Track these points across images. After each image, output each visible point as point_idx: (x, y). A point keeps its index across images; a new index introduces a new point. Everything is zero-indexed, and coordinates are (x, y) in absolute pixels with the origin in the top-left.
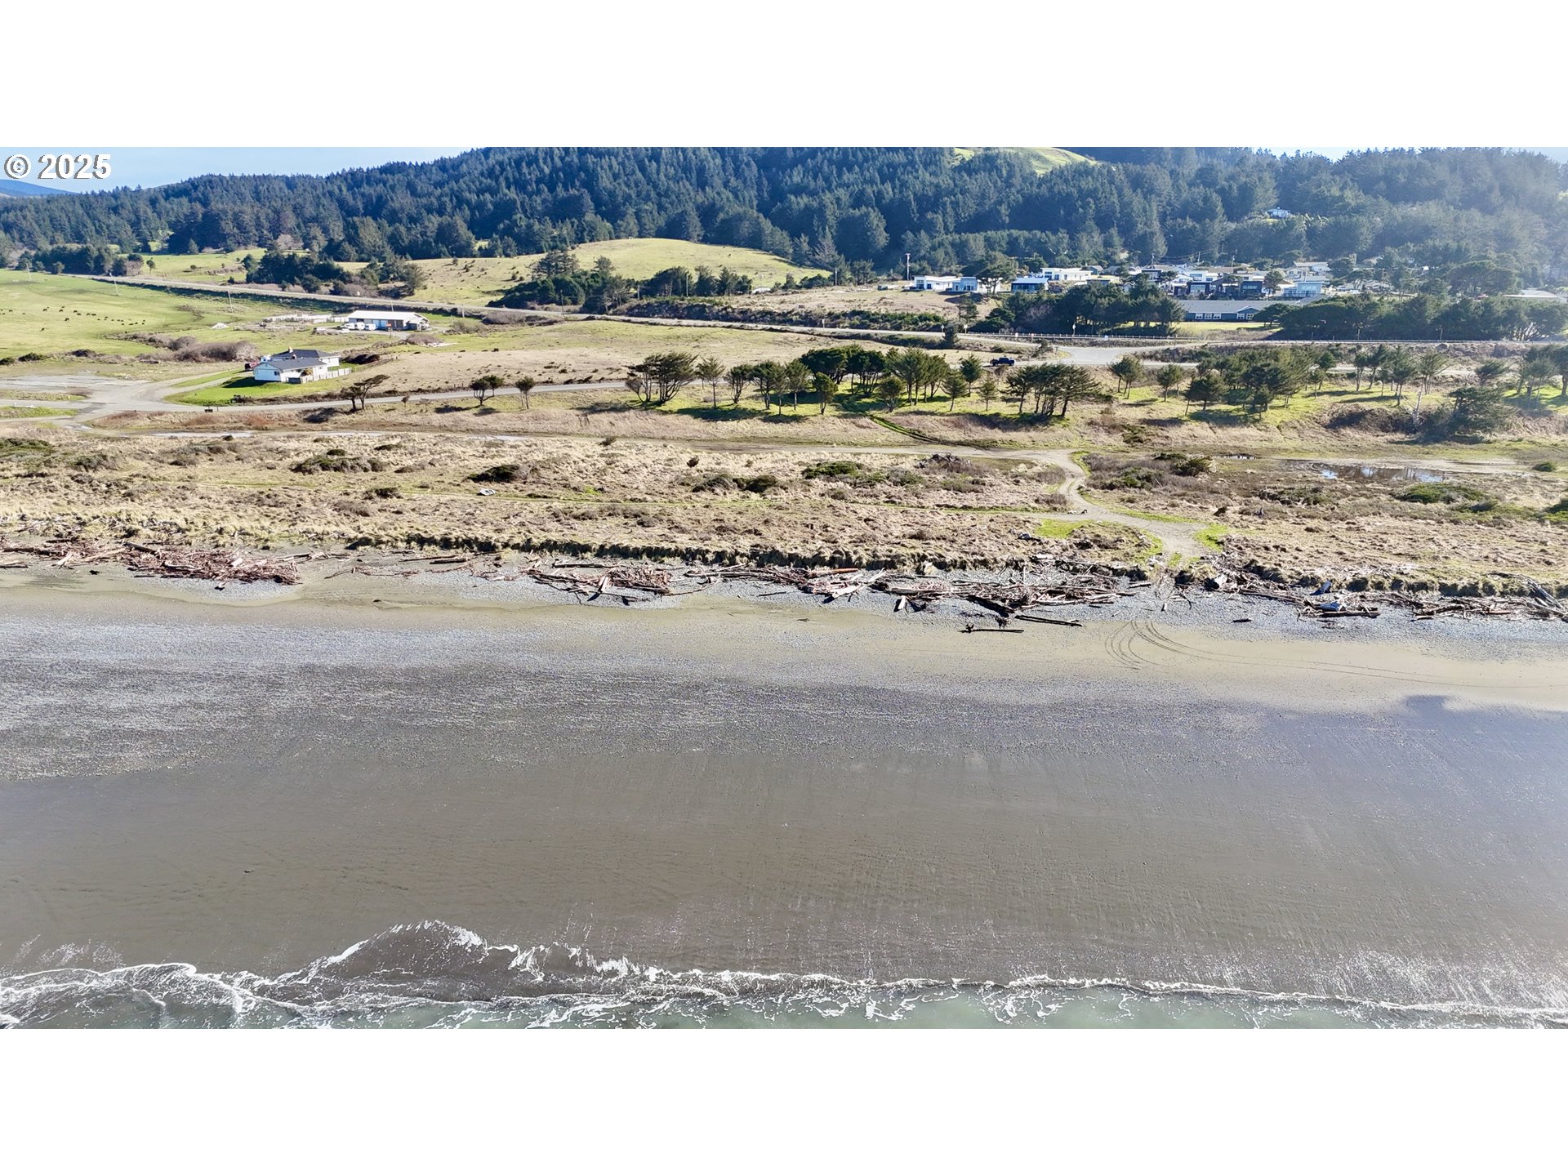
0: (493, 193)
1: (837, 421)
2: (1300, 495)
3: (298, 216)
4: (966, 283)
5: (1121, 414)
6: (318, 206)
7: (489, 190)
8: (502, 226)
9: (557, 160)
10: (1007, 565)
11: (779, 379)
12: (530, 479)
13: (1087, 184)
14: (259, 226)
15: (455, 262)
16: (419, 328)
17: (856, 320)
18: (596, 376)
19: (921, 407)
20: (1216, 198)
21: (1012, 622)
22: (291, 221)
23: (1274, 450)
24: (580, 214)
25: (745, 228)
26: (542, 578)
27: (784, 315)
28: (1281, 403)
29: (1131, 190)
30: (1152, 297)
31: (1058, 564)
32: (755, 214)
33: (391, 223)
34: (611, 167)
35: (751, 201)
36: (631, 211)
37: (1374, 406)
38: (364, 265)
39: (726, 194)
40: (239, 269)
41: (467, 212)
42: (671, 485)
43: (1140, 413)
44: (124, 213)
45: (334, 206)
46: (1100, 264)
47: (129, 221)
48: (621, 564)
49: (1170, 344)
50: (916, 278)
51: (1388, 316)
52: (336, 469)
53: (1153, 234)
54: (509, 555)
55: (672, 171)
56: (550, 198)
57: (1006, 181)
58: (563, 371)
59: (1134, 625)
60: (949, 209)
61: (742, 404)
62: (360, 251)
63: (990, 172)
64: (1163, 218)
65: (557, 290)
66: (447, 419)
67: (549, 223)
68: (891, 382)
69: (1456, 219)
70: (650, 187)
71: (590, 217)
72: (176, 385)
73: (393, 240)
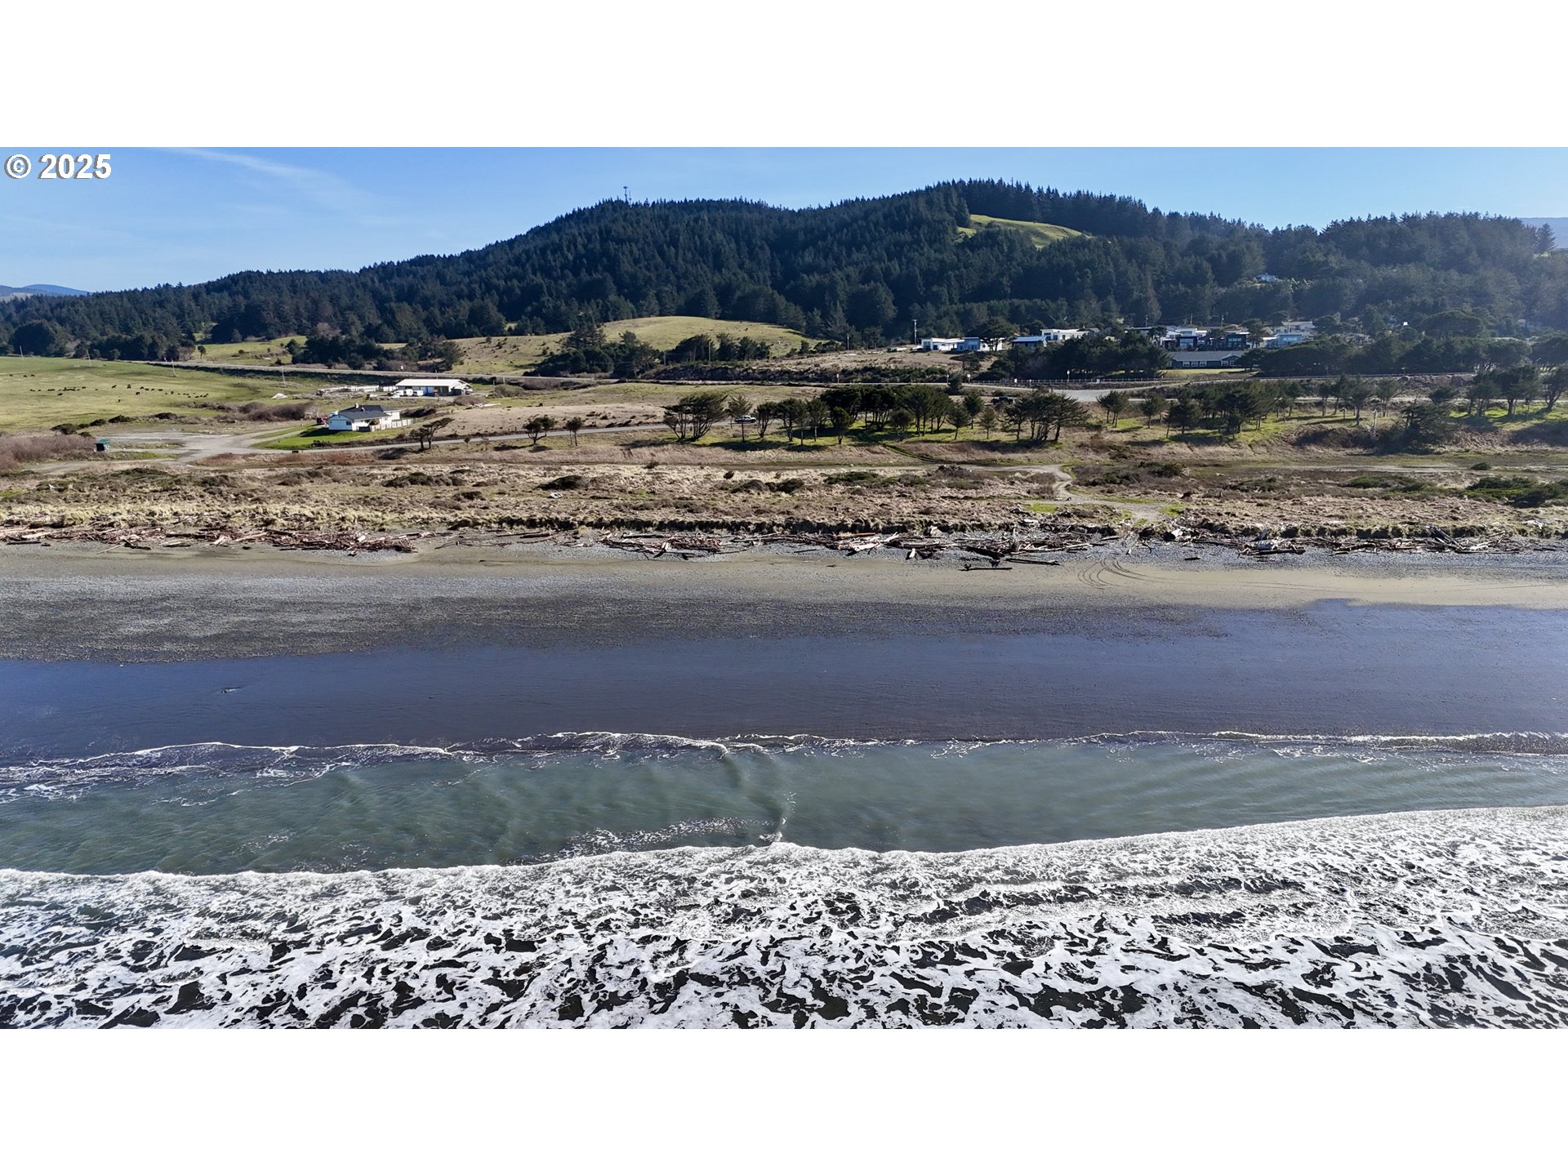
0: (521, 279)
1: (854, 449)
2: (1256, 484)
3: (334, 306)
4: (971, 343)
5: (1107, 437)
6: (352, 296)
7: (515, 276)
8: (529, 309)
9: (580, 247)
10: (1000, 528)
11: (800, 413)
12: (590, 487)
13: (1084, 255)
14: (298, 315)
15: (488, 341)
16: (463, 393)
17: (868, 376)
18: (634, 421)
19: (927, 437)
20: (1206, 265)
21: (1003, 562)
22: (328, 310)
23: (1244, 462)
24: (605, 297)
25: (761, 305)
26: (614, 545)
27: (801, 373)
28: (1254, 427)
29: (1126, 261)
30: (1140, 345)
31: (1042, 526)
32: (771, 291)
33: (425, 308)
34: (631, 252)
35: (765, 281)
36: (652, 292)
37: (1336, 426)
38: (403, 345)
39: (742, 274)
40: (284, 353)
41: (496, 297)
42: (712, 490)
43: (1125, 437)
44: (169, 306)
45: (368, 297)
46: (1097, 326)
47: (173, 314)
48: (677, 535)
49: (1156, 384)
50: (923, 341)
51: (1357, 357)
52: (423, 484)
53: (1147, 299)
54: (584, 531)
55: (689, 255)
56: (575, 282)
57: (1008, 256)
58: (605, 418)
59: (1103, 563)
60: (954, 282)
61: (768, 438)
62: (398, 333)
63: (992, 247)
64: (1157, 285)
65: (588, 361)
66: (506, 454)
67: (576, 304)
68: (901, 415)
69: (1434, 279)
70: (670, 270)
71: (612, 297)
72: (257, 437)
73: (429, 323)
